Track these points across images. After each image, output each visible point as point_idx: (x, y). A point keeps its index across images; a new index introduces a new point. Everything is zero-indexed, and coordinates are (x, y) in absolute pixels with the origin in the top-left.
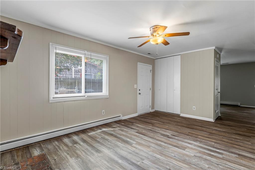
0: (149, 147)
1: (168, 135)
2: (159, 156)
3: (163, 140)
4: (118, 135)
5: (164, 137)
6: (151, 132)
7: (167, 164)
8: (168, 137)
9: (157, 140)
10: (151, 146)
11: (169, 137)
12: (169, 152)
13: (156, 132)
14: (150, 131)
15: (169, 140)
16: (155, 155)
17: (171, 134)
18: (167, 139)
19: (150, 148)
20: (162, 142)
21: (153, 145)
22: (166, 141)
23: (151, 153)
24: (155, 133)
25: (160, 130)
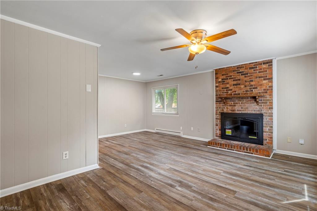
0: (204, 170)
1: (180, 186)
2: (194, 164)
3: (189, 179)
4: (259, 185)
5: (187, 182)
6: (208, 193)
7: (189, 160)
8: (181, 184)
9: (196, 178)
10: (202, 171)
11: (180, 182)
12: (185, 166)
13: (200, 194)
14: (211, 196)
15: (182, 178)
16: (197, 164)
17: (174, 190)
18: (184, 180)
19: (202, 169)
20: (191, 176)
21: (200, 172)
22: (186, 177)
23: (201, 165)
24: (202, 191)
25: (192, 200)
